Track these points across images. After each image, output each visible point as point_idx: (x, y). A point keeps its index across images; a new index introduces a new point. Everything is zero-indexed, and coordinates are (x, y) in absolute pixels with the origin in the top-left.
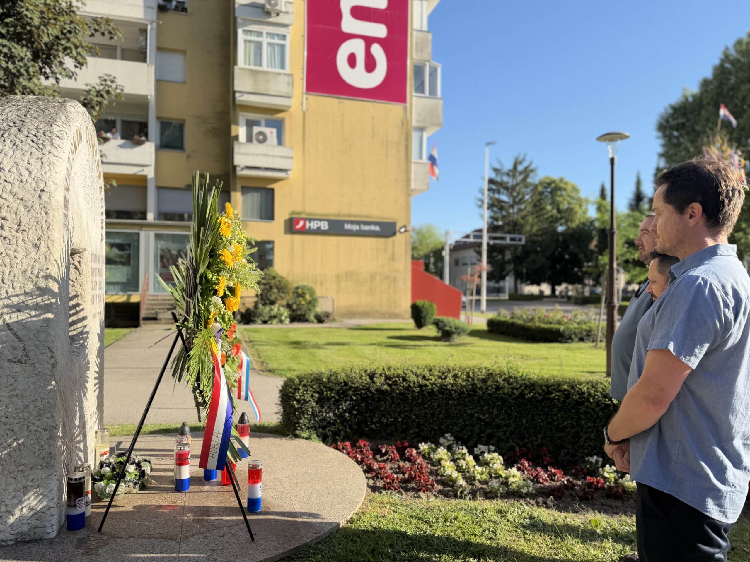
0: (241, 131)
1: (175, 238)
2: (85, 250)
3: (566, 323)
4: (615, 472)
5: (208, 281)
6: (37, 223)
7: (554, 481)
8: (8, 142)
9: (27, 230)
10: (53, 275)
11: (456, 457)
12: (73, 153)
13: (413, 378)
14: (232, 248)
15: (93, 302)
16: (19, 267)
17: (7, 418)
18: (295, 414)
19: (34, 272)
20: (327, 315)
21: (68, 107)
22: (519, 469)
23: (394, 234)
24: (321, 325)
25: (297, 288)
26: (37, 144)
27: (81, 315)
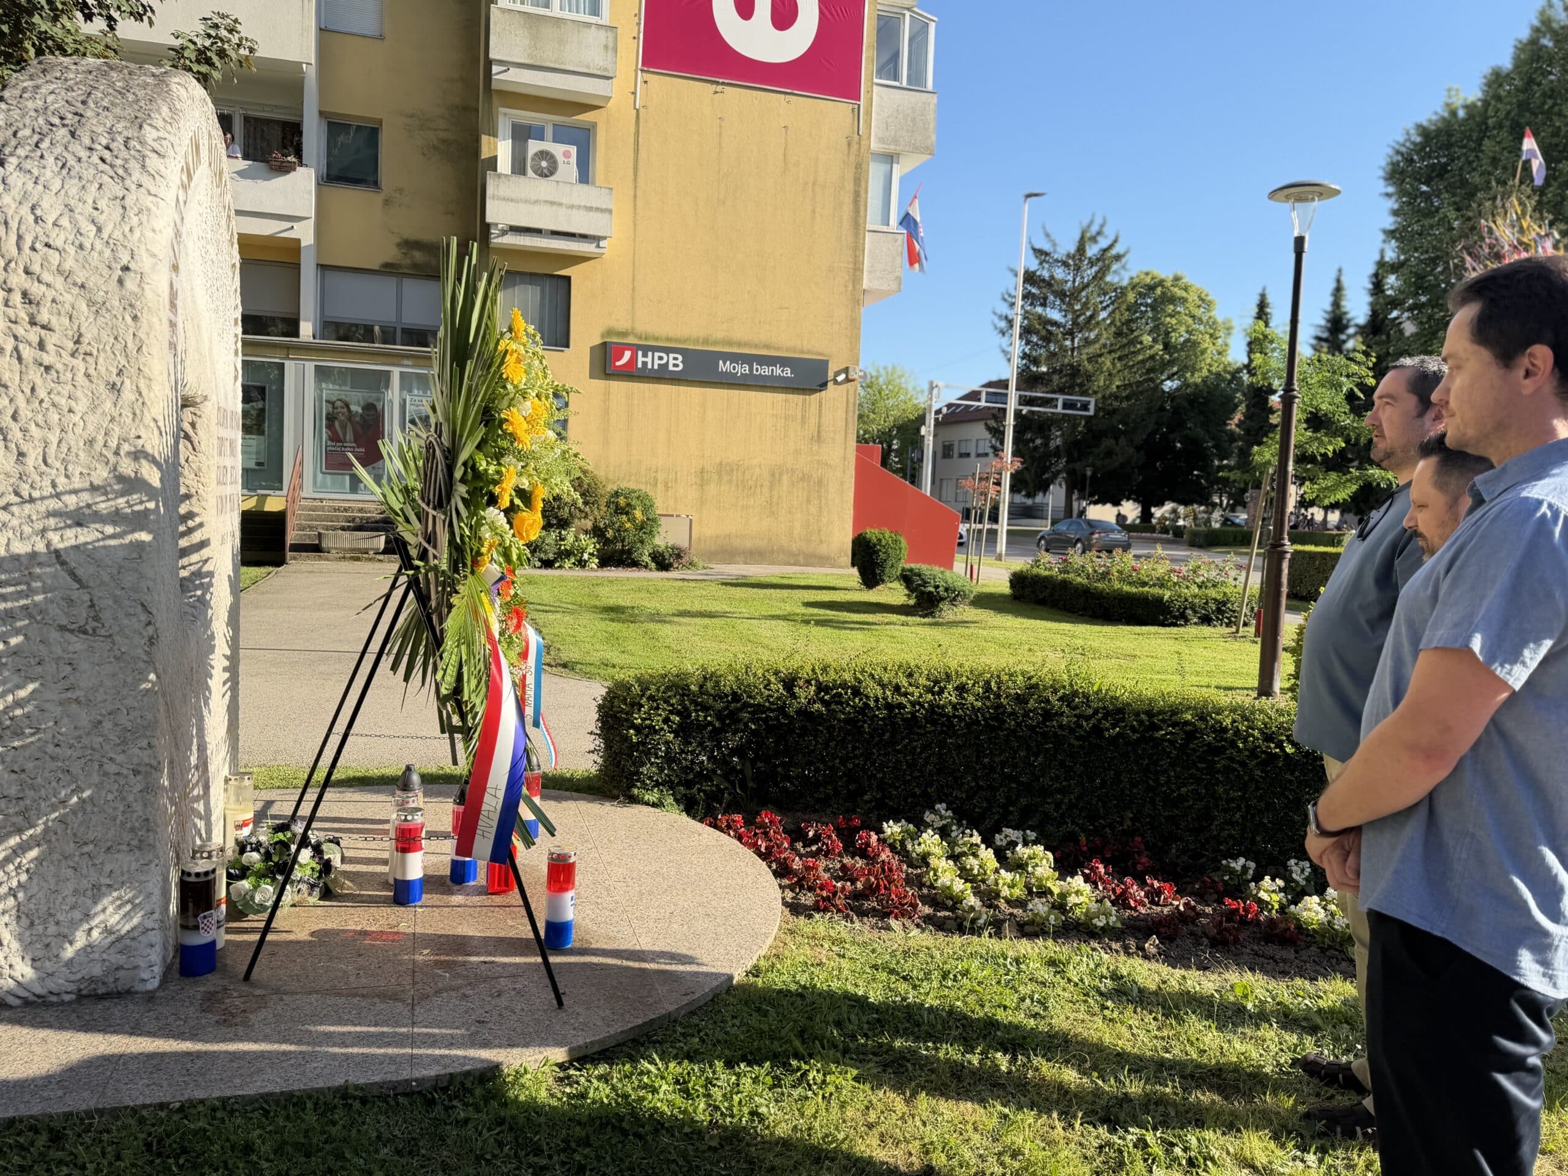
0: (502, 150)
1: (358, 378)
2: (206, 398)
3: (1175, 584)
4: (1281, 890)
5: (477, 475)
6: (116, 338)
7: (1157, 904)
8: (50, 160)
9: (95, 352)
10: (150, 451)
11: (958, 850)
12: (185, 187)
13: (873, 690)
14: (528, 406)
15: (221, 511)
16: (79, 430)
17: (57, 745)
18: (631, 756)
19: (110, 443)
20: (678, 554)
21: (174, 87)
22: (1087, 879)
23: (824, 385)
24: (664, 574)
25: (616, 494)
26: (112, 166)
27: (196, 537)
